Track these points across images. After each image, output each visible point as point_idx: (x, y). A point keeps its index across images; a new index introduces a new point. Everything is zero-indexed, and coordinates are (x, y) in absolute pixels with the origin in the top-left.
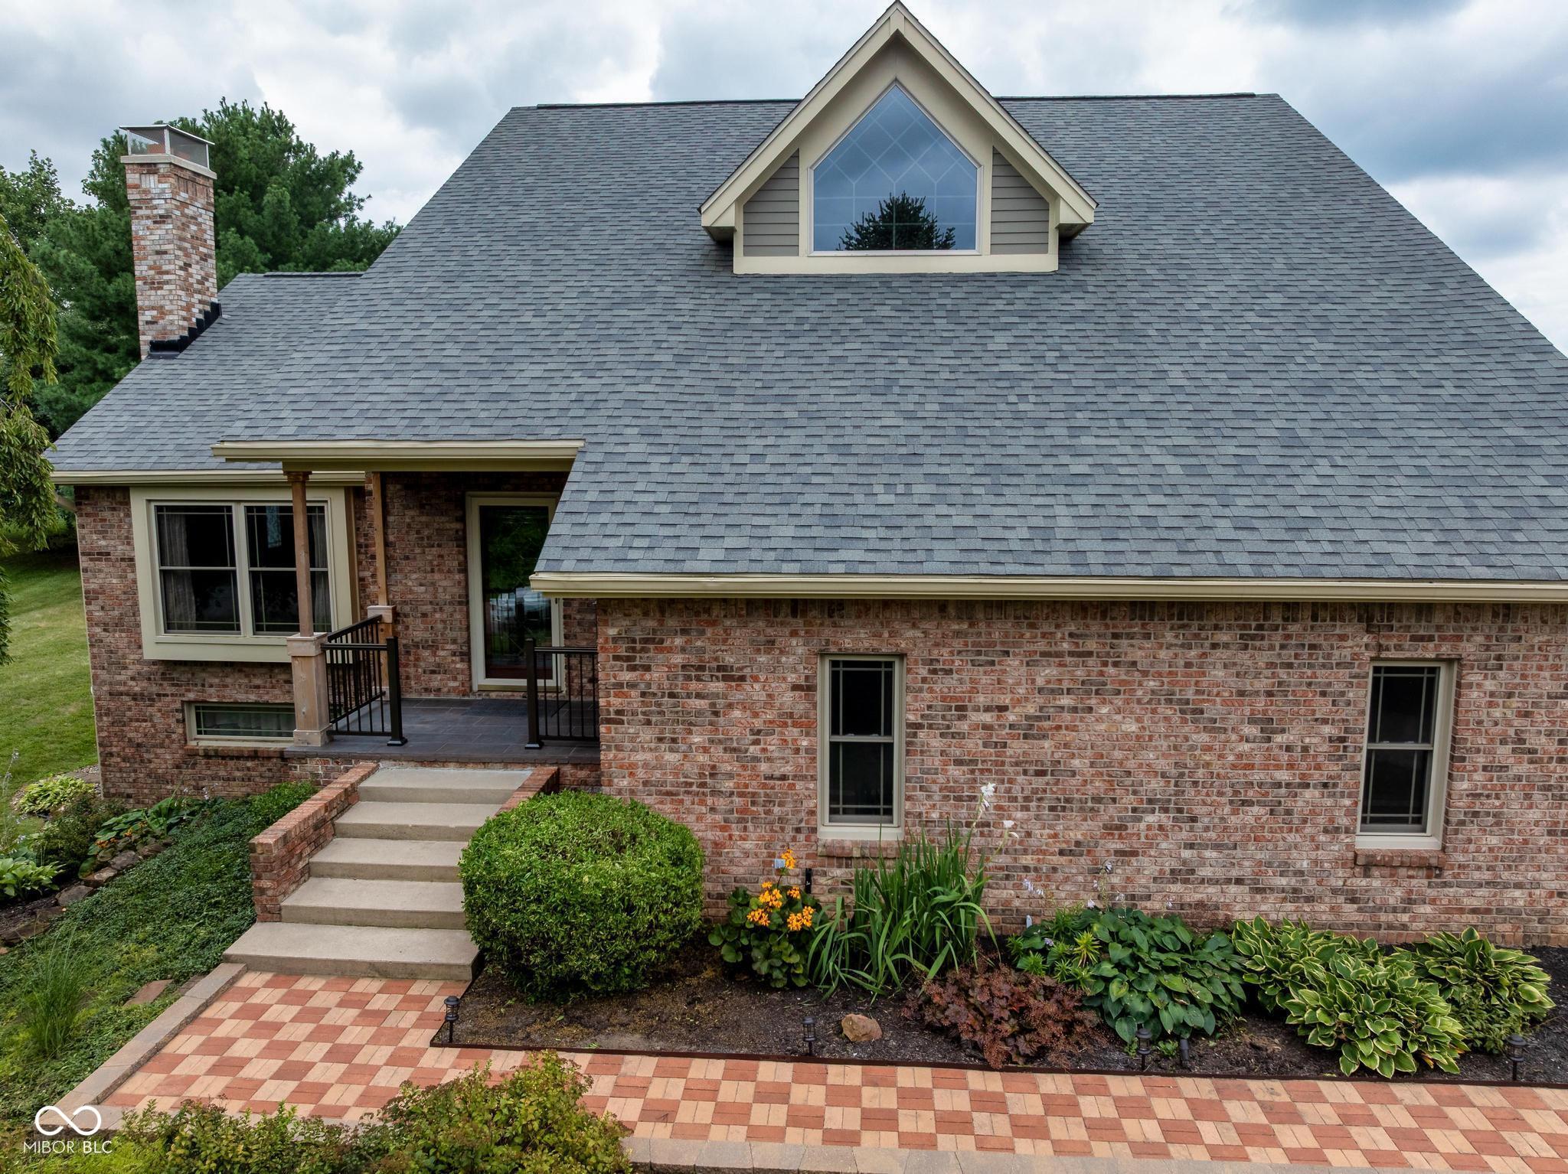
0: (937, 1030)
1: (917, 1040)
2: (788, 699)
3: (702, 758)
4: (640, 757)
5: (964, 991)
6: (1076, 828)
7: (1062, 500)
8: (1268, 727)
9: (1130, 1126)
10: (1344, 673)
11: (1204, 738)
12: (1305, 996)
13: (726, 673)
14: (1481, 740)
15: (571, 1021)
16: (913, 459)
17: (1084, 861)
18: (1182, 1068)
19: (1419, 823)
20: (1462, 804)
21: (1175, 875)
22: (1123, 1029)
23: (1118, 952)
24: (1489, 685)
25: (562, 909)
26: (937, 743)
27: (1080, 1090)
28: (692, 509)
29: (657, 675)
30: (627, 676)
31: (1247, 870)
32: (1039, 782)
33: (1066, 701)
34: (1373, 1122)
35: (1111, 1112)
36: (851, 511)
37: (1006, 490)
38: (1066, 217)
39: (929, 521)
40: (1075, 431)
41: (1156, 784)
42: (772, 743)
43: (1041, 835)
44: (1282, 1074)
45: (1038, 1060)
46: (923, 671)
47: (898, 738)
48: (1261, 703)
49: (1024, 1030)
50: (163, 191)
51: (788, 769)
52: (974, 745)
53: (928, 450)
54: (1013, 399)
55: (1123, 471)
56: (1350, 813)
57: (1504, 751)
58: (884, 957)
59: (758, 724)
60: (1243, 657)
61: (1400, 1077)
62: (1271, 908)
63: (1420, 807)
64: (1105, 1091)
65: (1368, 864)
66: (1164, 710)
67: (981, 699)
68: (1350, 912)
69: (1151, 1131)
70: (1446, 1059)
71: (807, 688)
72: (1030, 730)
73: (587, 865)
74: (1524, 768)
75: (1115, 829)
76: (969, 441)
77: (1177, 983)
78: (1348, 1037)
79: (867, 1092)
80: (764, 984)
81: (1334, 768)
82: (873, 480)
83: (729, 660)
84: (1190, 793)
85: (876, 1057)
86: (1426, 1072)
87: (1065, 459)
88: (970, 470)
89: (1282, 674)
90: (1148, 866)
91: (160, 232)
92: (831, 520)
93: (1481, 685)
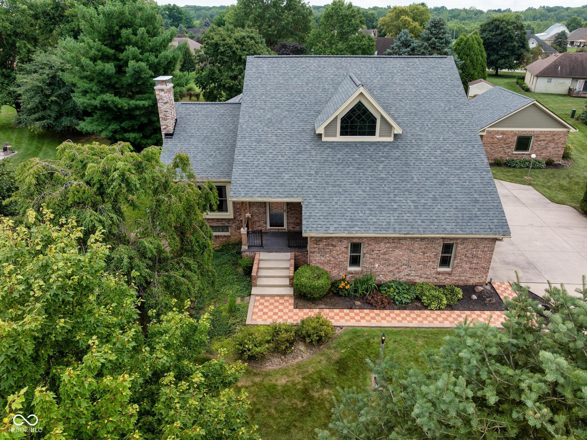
0: (369, 303)
1: (366, 305)
2: (343, 249)
3: (328, 258)
4: (317, 258)
5: (373, 297)
6: (391, 268)
7: (392, 215)
8: (424, 253)
9: (397, 318)
10: (437, 245)
11: (413, 255)
12: (424, 298)
13: (333, 245)
14: (459, 255)
15: (313, 303)
16: (365, 204)
17: (392, 273)
18: (405, 309)
19: (449, 266)
20: (455, 264)
21: (407, 275)
22: (397, 303)
23: (397, 291)
24: (462, 247)
25: (313, 289)
26: (368, 256)
27: (390, 313)
28: (327, 217)
29: (321, 246)
30: (316, 246)
31: (419, 274)
32: (385, 262)
33: (391, 249)
34: (431, 317)
35: (395, 316)
36: (355, 218)
37: (382, 212)
38: (396, 132)
39: (369, 220)
40: (395, 195)
41: (405, 262)
42: (340, 256)
43: (385, 269)
44: (420, 310)
45: (384, 308)
46: (367, 245)
47: (362, 254)
48: (423, 250)
49: (382, 303)
50: (166, 96)
51: (343, 260)
52: (375, 256)
53: (368, 201)
54: (383, 186)
55: (403, 207)
56: (437, 266)
57: (463, 257)
58: (360, 291)
59: (338, 253)
60: (421, 243)
61: (436, 310)
62: (423, 280)
63: (449, 264)
64: (394, 313)
65: (439, 273)
66: (407, 251)
67: (376, 249)
68: (436, 280)
69: (400, 319)
70: (443, 307)
71: (347, 248)
72: (384, 254)
73: (316, 282)
74: (466, 259)
75: (397, 268)
76: (376, 199)
77: (405, 296)
78: (429, 305)
79: (360, 314)
80: (341, 296)
81: (435, 259)
82: (358, 209)
83: (334, 243)
84: (410, 263)
85: (361, 308)
86: (440, 309)
87: (393, 204)
88: (376, 207)
89: (427, 245)
90: (403, 274)
91: (166, 106)
92: (352, 220)
93: (460, 247)
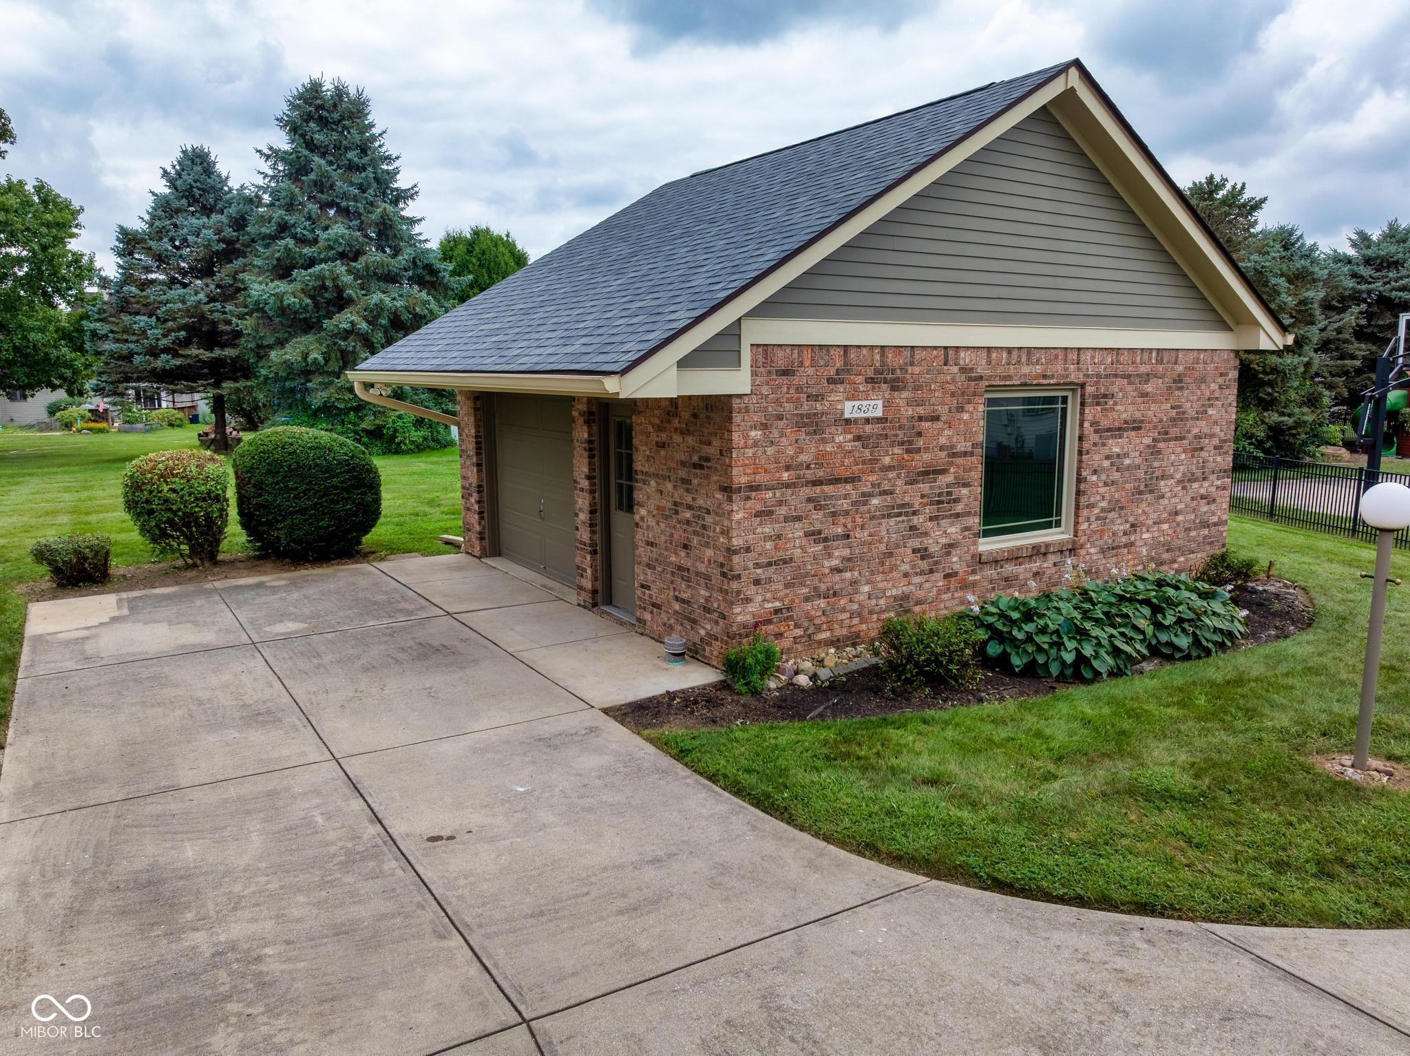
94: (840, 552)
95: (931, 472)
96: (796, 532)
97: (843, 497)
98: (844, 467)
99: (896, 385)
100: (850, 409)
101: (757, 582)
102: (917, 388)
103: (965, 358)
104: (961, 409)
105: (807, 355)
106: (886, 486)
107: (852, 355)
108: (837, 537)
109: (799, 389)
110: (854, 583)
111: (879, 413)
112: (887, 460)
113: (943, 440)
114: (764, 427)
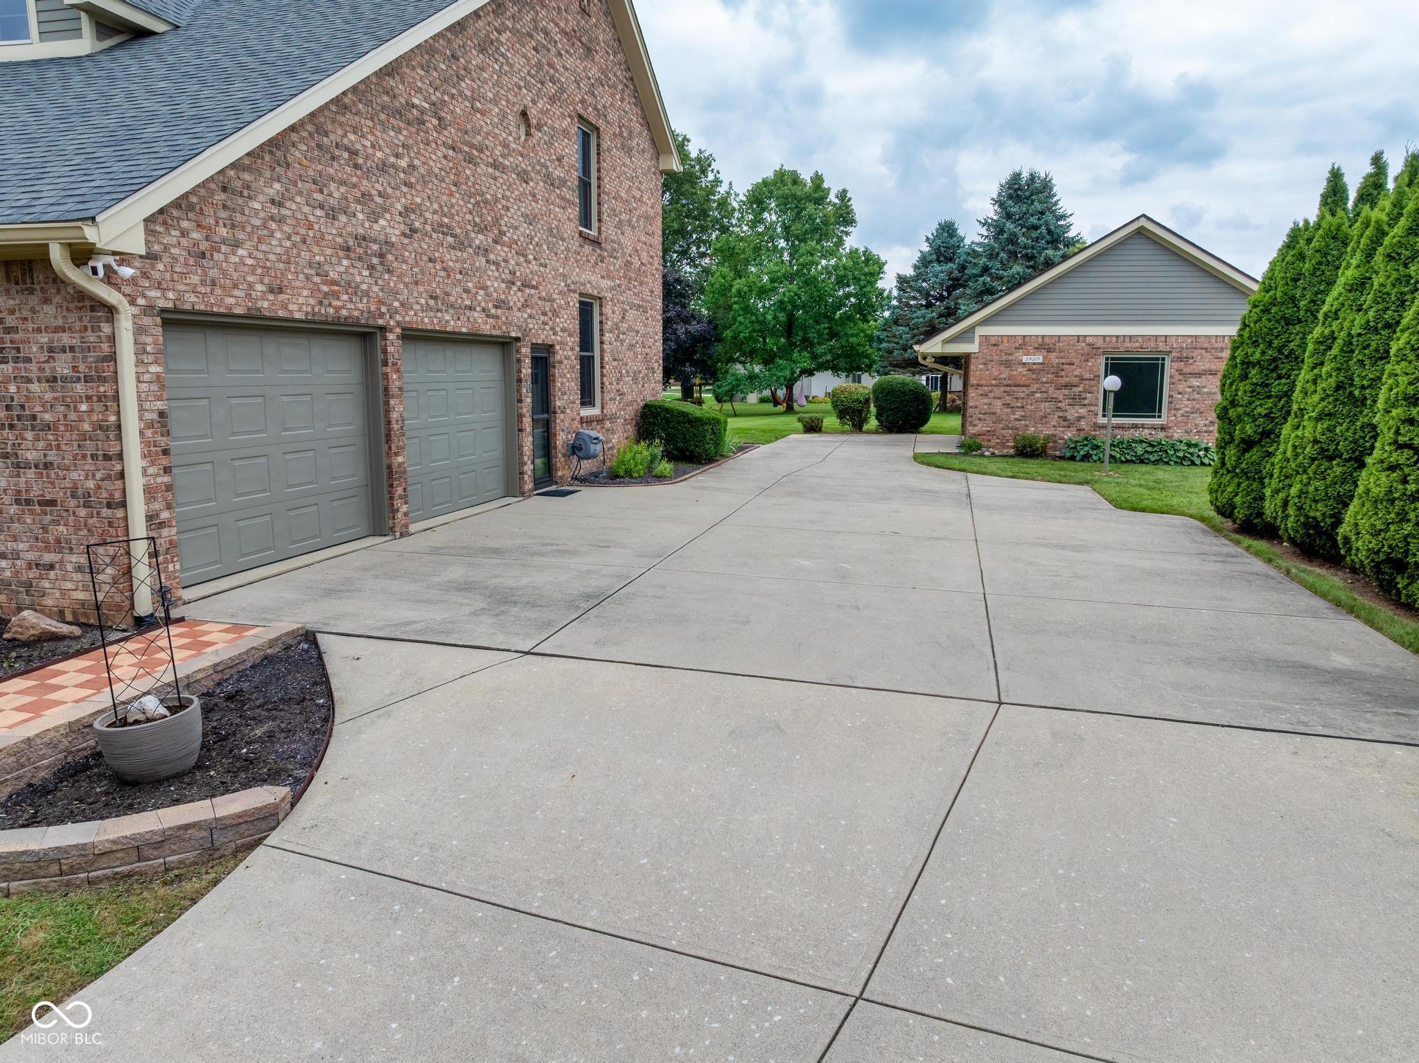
94: (1018, 414)
95: (1067, 386)
96: (999, 403)
97: (1022, 392)
98: (1023, 380)
99: (1049, 350)
100: (1025, 359)
101: (980, 419)
102: (1061, 352)
103: (1089, 340)
104: (1086, 361)
105: (1005, 340)
106: (1044, 389)
107: (1027, 339)
108: (1018, 407)
109: (1001, 351)
110: (1026, 426)
111: (1041, 361)
112: (1044, 379)
113: (1076, 373)
114: (985, 364)
